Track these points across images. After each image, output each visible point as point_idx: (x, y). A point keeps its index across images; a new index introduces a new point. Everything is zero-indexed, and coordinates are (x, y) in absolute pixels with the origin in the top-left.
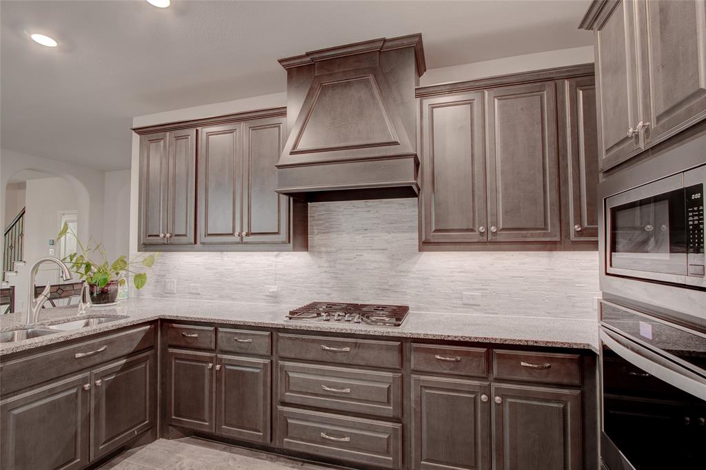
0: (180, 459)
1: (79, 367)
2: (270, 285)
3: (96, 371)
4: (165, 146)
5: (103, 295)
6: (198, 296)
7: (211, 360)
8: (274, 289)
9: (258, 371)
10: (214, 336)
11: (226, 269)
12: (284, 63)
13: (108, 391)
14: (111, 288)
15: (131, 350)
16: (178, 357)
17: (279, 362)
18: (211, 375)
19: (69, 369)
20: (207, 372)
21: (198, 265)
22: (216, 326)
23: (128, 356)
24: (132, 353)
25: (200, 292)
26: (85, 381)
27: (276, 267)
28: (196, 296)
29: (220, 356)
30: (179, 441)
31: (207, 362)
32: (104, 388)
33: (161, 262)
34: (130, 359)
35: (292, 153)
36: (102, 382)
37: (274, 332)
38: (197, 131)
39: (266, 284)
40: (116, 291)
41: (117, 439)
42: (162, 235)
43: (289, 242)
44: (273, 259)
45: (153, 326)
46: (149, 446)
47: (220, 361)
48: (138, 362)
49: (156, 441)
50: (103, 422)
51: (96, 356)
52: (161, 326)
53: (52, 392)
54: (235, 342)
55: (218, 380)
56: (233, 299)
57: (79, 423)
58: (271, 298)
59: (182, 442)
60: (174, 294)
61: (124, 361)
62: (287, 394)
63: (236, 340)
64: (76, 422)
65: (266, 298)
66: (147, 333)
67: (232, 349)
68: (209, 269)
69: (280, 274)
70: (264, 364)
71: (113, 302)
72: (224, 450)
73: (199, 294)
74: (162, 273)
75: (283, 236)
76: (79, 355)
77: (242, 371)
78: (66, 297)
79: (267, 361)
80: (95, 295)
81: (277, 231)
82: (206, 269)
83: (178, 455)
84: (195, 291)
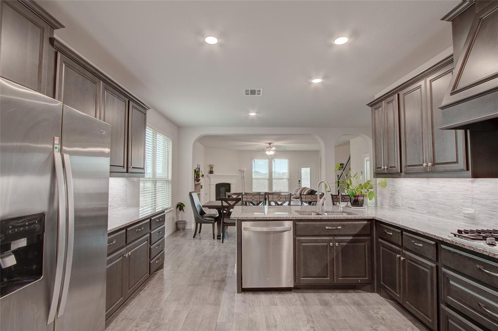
0: (380, 308)
1: (327, 233)
2: (467, 207)
3: (336, 238)
4: (382, 109)
5: (357, 202)
6: (414, 210)
7: (399, 252)
8: (471, 211)
9: (428, 271)
10: (400, 236)
11: (431, 192)
12: (447, 19)
13: (342, 251)
14: (360, 198)
15: (356, 233)
16: (384, 246)
17: (443, 268)
18: (400, 263)
19: (323, 233)
20: (397, 260)
21: (413, 187)
22: (403, 230)
23: (354, 236)
24: (356, 235)
25: (415, 208)
26: (330, 241)
27: (472, 191)
28: (412, 210)
29: (404, 251)
30: (387, 300)
31: (397, 253)
32: (340, 248)
33: (392, 185)
34: (354, 238)
35: (452, 94)
36: (339, 245)
37: (439, 243)
38: (398, 95)
39: (464, 206)
40: (363, 201)
41: (348, 278)
42: (383, 167)
43: (468, 169)
44: (470, 184)
45: (369, 223)
46: (369, 294)
47: (404, 255)
48: (360, 241)
49: (374, 294)
50: (341, 266)
51: (336, 231)
52: (376, 224)
53: (316, 241)
54: (412, 244)
55: (404, 268)
56: (438, 216)
57: (328, 261)
58: (469, 219)
59: (388, 301)
60: (399, 206)
61: (351, 238)
62: (448, 297)
63: (413, 243)
64: (327, 260)
65: (465, 219)
66: (365, 226)
67: (410, 248)
68: (420, 191)
69: (475, 198)
70: (432, 267)
71: (362, 206)
72: (410, 320)
73: (414, 209)
74: (393, 192)
75: (462, 164)
76: (327, 228)
77: (417, 267)
78: (346, 202)
79: (433, 265)
80: (352, 201)
81: (455, 161)
82: (418, 190)
83: (380, 306)
84: (411, 206)
